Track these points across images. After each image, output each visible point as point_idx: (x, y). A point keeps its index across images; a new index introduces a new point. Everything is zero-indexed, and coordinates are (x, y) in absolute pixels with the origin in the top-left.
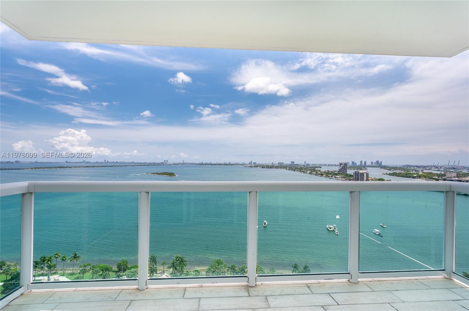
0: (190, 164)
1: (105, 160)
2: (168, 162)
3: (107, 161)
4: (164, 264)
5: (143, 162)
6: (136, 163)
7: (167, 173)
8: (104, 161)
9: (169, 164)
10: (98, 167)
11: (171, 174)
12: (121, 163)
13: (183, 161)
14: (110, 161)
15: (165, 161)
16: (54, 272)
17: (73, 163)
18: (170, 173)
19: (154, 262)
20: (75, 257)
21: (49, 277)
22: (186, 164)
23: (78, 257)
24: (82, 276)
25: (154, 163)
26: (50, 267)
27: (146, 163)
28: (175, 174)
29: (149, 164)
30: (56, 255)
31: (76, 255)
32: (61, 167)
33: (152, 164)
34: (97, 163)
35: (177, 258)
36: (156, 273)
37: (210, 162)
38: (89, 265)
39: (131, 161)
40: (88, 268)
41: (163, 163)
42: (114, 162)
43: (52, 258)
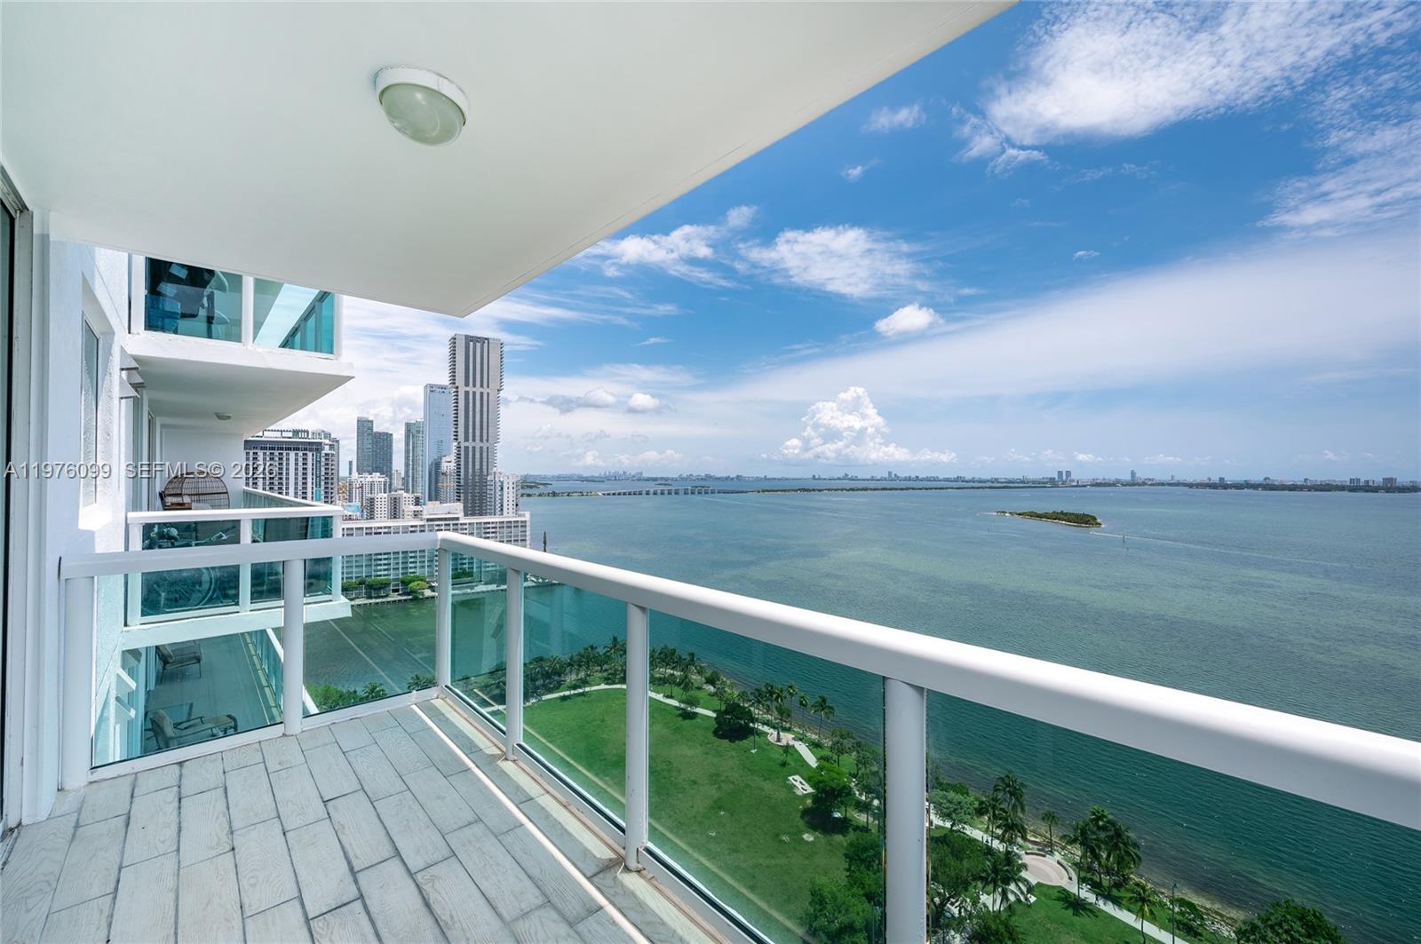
0: (1163, 484)
1: (890, 473)
2: (1073, 477)
3: (895, 475)
4: (1050, 818)
5: (989, 478)
6: (967, 482)
7: (1066, 514)
8: (887, 475)
9: (1075, 484)
10: (875, 489)
11: (1086, 520)
12: (928, 479)
13: (1133, 474)
14: (902, 475)
15: (1060, 473)
16: (788, 725)
17: (825, 479)
18: (1077, 516)
19: (1017, 799)
20: (822, 704)
21: (778, 734)
22: (1144, 484)
23: (830, 708)
24: (835, 757)
25: (1023, 482)
26: (780, 711)
27: (996, 480)
28: (1099, 521)
29: (1008, 485)
30: (791, 687)
31: (824, 700)
32: (804, 490)
33: (1017, 485)
34: (872, 479)
35: (1098, 819)
36: (1024, 838)
37: (1266, 479)
38: (849, 735)
39: (953, 476)
40: (847, 743)
41: (1052, 480)
42: (909, 479)
43: (784, 694)
